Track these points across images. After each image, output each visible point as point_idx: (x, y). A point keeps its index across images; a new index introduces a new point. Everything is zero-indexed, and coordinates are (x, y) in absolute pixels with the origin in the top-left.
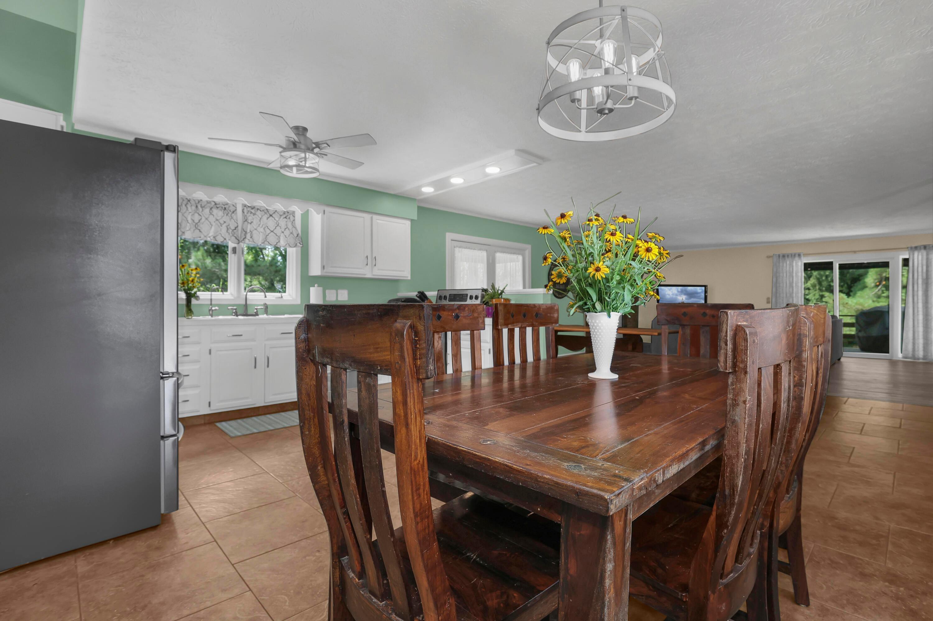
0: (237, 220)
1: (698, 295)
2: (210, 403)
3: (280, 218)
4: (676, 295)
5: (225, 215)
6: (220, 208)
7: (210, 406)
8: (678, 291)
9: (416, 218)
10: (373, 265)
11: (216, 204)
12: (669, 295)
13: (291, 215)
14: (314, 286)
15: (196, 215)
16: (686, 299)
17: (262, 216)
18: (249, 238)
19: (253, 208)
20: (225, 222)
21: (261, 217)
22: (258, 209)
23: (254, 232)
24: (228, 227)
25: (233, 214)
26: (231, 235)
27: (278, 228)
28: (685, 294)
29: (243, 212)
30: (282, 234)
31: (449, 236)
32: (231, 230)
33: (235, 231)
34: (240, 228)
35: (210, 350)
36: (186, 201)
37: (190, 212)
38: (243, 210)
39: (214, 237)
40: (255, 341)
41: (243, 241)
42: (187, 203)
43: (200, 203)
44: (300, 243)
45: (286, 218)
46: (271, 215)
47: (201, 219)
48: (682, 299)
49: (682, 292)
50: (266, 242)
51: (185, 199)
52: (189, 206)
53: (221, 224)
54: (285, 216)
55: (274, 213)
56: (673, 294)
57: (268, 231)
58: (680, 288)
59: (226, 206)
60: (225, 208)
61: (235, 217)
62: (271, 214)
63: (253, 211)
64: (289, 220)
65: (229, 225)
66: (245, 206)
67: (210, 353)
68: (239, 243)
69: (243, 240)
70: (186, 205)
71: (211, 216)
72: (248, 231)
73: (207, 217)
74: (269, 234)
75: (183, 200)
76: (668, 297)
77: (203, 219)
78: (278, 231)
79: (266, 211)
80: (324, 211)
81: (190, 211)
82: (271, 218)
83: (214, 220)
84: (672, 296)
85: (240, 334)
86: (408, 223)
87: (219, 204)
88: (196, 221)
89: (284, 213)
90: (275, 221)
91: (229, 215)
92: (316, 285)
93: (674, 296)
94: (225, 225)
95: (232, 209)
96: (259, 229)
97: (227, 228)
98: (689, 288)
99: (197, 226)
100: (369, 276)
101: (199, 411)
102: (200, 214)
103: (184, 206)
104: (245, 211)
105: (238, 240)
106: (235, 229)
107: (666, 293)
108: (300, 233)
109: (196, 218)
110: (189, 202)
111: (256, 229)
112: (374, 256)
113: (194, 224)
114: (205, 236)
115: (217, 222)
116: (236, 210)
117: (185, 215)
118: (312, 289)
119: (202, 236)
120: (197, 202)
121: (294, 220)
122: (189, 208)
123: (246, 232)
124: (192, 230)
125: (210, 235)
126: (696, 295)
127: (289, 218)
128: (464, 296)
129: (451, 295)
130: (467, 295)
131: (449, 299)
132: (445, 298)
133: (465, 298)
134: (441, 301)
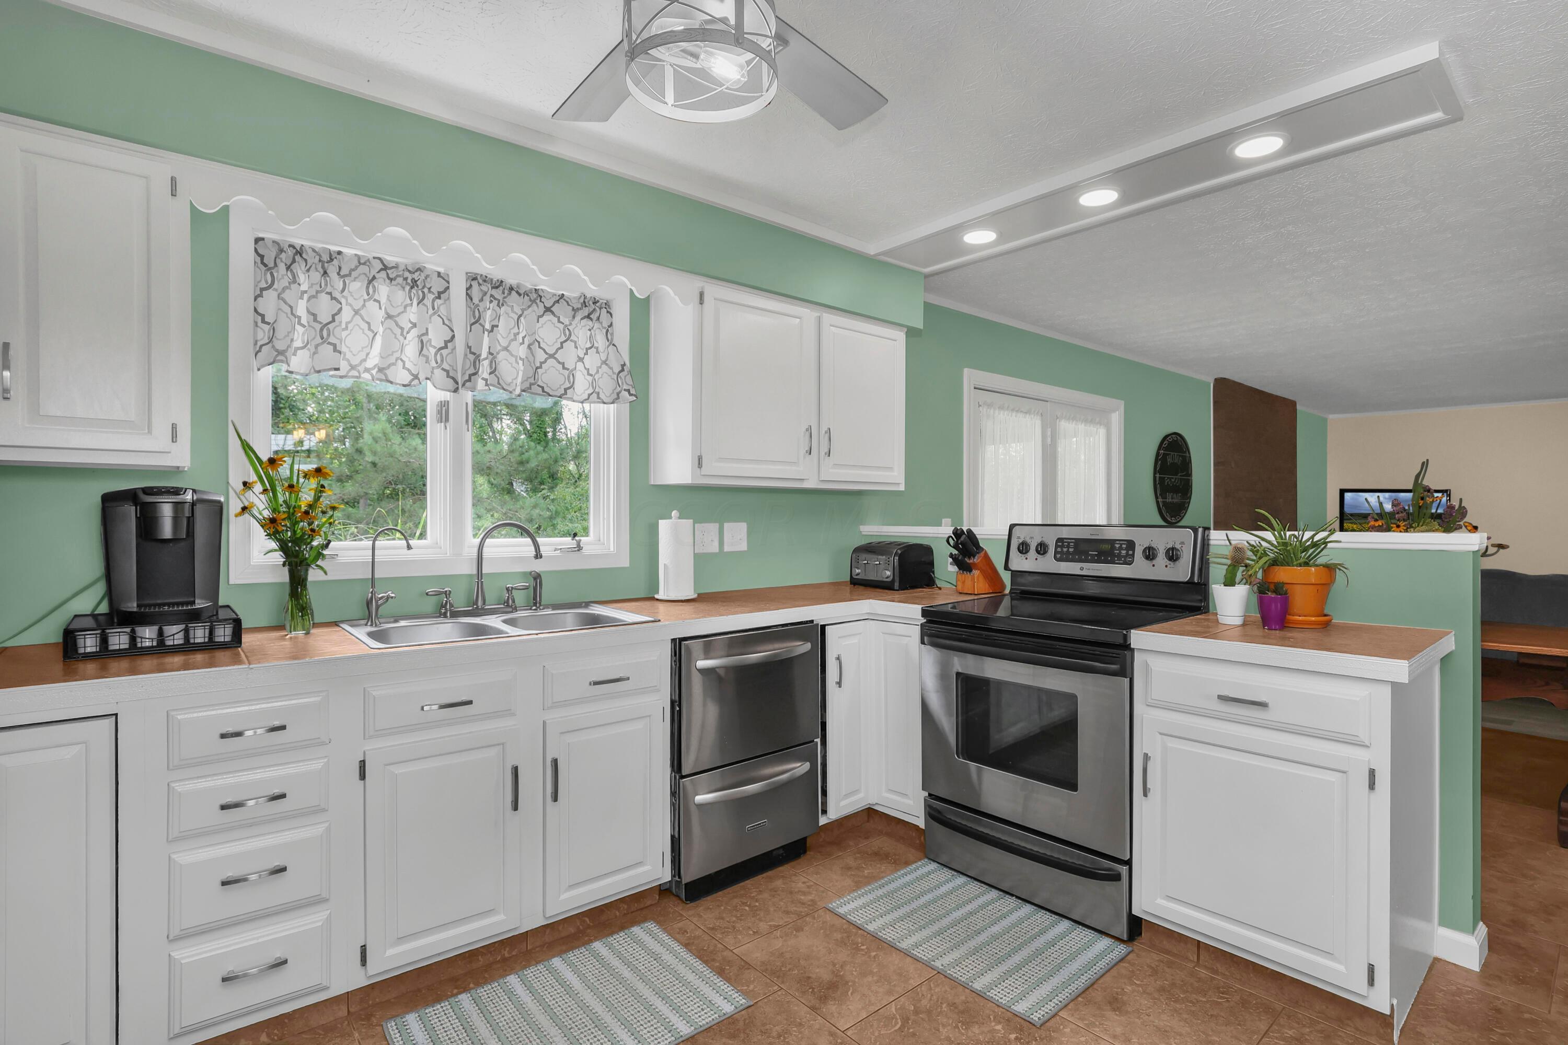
0: (450, 320)
2: (364, 949)
3: (574, 317)
5: (415, 302)
6: (400, 280)
7: (364, 961)
9: (920, 325)
10: (822, 454)
11: (385, 268)
13: (604, 311)
14: (670, 518)
15: (324, 297)
17: (523, 310)
18: (486, 375)
19: (499, 284)
20: (415, 325)
21: (520, 313)
22: (511, 289)
23: (502, 356)
24: (425, 339)
25: (438, 302)
26: (433, 364)
27: (569, 345)
29: (469, 297)
30: (580, 365)
31: (970, 377)
32: (433, 351)
33: (444, 352)
34: (460, 342)
35: (363, 764)
36: (291, 252)
37: (306, 292)
38: (469, 288)
39: (381, 370)
40: (514, 715)
41: (468, 384)
42: (294, 261)
43: (335, 262)
44: (628, 391)
45: (588, 317)
46: (548, 310)
47: (340, 310)
50: (535, 389)
51: (286, 247)
52: (299, 268)
53: (402, 329)
54: (586, 311)
55: (558, 302)
57: (541, 356)
59: (416, 276)
60: (415, 282)
61: (443, 311)
62: (548, 305)
63: (497, 293)
64: (597, 325)
65: (427, 333)
66: (475, 279)
67: (363, 776)
68: (456, 390)
69: (469, 380)
70: (288, 268)
71: (371, 305)
72: (484, 354)
73: (358, 305)
74: (541, 363)
75: (281, 251)
77: (346, 314)
78: (569, 355)
79: (534, 296)
80: (702, 295)
81: (304, 287)
82: (548, 317)
83: (382, 313)
85: (465, 698)
86: (901, 336)
87: (396, 267)
88: (324, 318)
89: (584, 304)
90: (561, 326)
91: (428, 302)
92: (674, 513)
94: (414, 332)
95: (438, 285)
96: (514, 347)
97: (422, 342)
99: (325, 333)
100: (811, 483)
101: (326, 988)
102: (337, 294)
103: (282, 267)
104: (476, 292)
105: (453, 379)
106: (446, 347)
108: (628, 363)
109: (325, 307)
110: (298, 258)
111: (506, 349)
112: (824, 429)
113: (318, 327)
114: (353, 367)
115: (390, 323)
116: (448, 288)
117: (287, 295)
118: (663, 525)
119: (344, 366)
120: (326, 258)
121: (611, 325)
122: (302, 277)
123: (477, 357)
124: (311, 347)
125: (370, 364)
127: (598, 319)
128: (1121, 548)
129: (1063, 542)
130: (1131, 545)
131: (1056, 553)
132: (1042, 549)
133: (1124, 552)
134: (1026, 559)
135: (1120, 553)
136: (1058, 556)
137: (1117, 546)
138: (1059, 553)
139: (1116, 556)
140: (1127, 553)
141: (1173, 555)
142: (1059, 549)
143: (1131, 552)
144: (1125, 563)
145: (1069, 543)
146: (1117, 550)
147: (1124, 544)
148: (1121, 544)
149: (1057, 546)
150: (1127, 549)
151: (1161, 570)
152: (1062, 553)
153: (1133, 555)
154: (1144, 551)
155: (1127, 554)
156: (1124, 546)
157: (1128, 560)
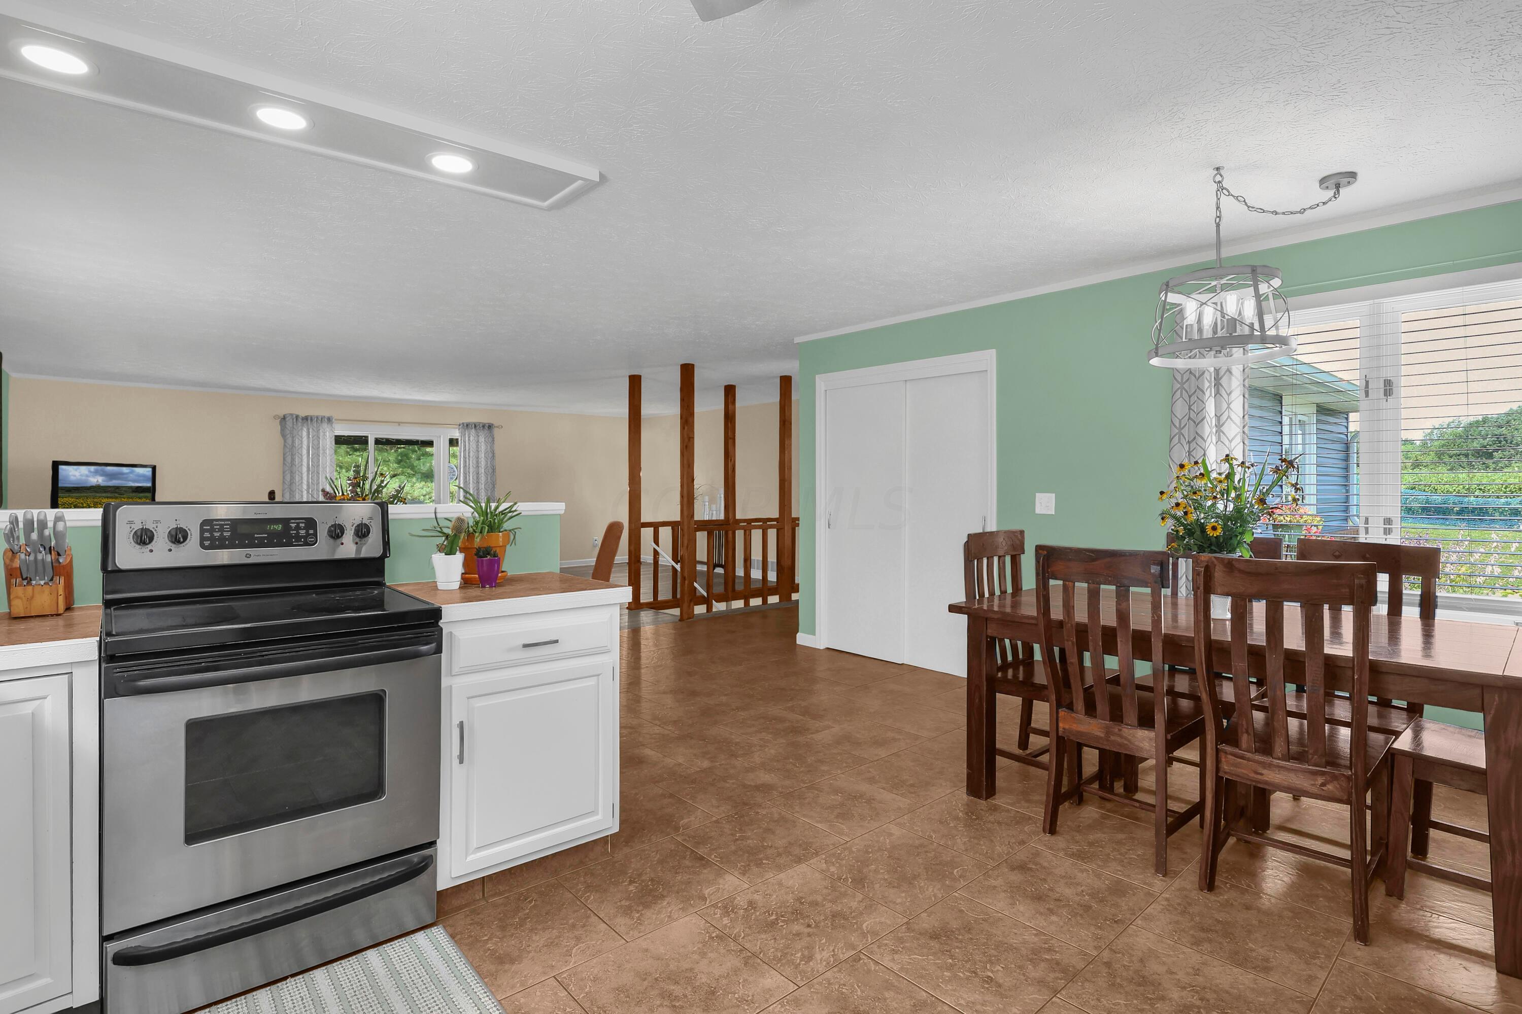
1: (125, 476)
4: (87, 476)
8: (90, 472)
12: (75, 476)
16: (103, 481)
28: (101, 475)
48: (97, 481)
49: (96, 473)
56: (81, 475)
58: (92, 468)
76: (72, 478)
84: (79, 477)
93: (84, 478)
98: (109, 468)
107: (70, 474)
126: (120, 476)
128: (298, 528)
129: (212, 526)
130: (311, 523)
131: (202, 539)
132: (178, 537)
133: (303, 532)
134: (151, 551)
135: (298, 533)
136: (207, 543)
137: (293, 525)
138: (207, 539)
139: (293, 537)
140: (307, 532)
141: (362, 532)
142: (207, 535)
143: (311, 532)
144: (306, 544)
145: (222, 526)
146: (294, 530)
147: (302, 523)
148: (298, 523)
149: (202, 531)
150: (307, 528)
151: (348, 549)
152: (212, 539)
153: (315, 535)
154: (330, 531)
155: (308, 535)
156: (302, 525)
157: (309, 540)
